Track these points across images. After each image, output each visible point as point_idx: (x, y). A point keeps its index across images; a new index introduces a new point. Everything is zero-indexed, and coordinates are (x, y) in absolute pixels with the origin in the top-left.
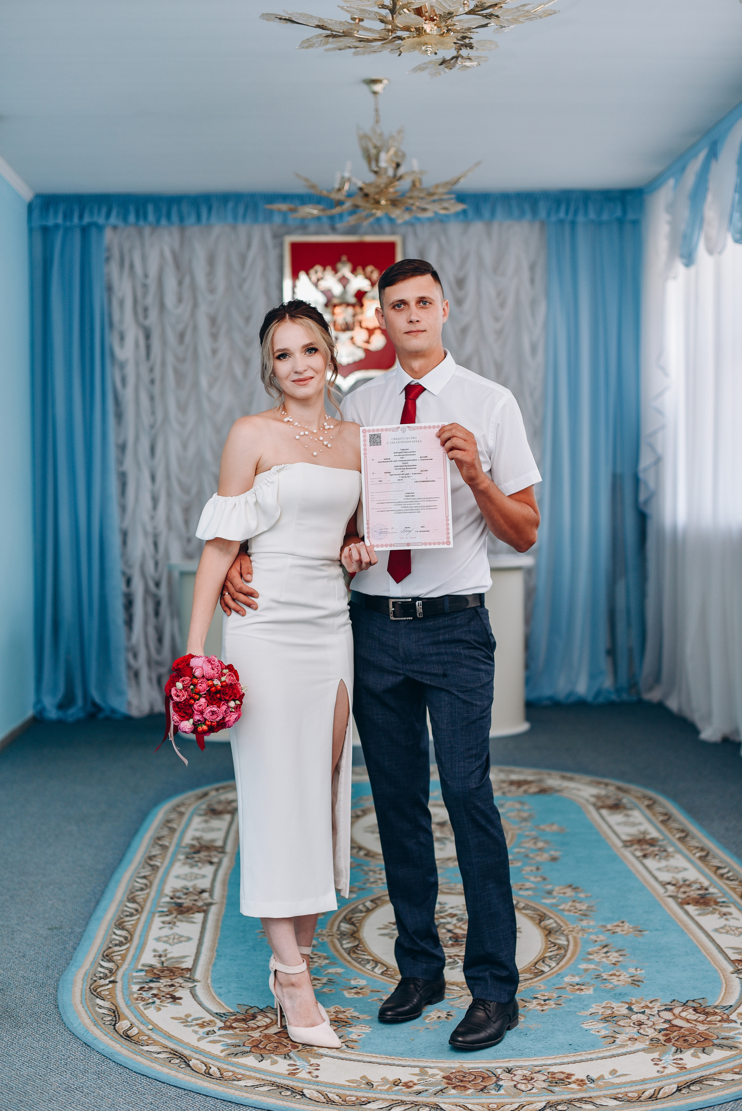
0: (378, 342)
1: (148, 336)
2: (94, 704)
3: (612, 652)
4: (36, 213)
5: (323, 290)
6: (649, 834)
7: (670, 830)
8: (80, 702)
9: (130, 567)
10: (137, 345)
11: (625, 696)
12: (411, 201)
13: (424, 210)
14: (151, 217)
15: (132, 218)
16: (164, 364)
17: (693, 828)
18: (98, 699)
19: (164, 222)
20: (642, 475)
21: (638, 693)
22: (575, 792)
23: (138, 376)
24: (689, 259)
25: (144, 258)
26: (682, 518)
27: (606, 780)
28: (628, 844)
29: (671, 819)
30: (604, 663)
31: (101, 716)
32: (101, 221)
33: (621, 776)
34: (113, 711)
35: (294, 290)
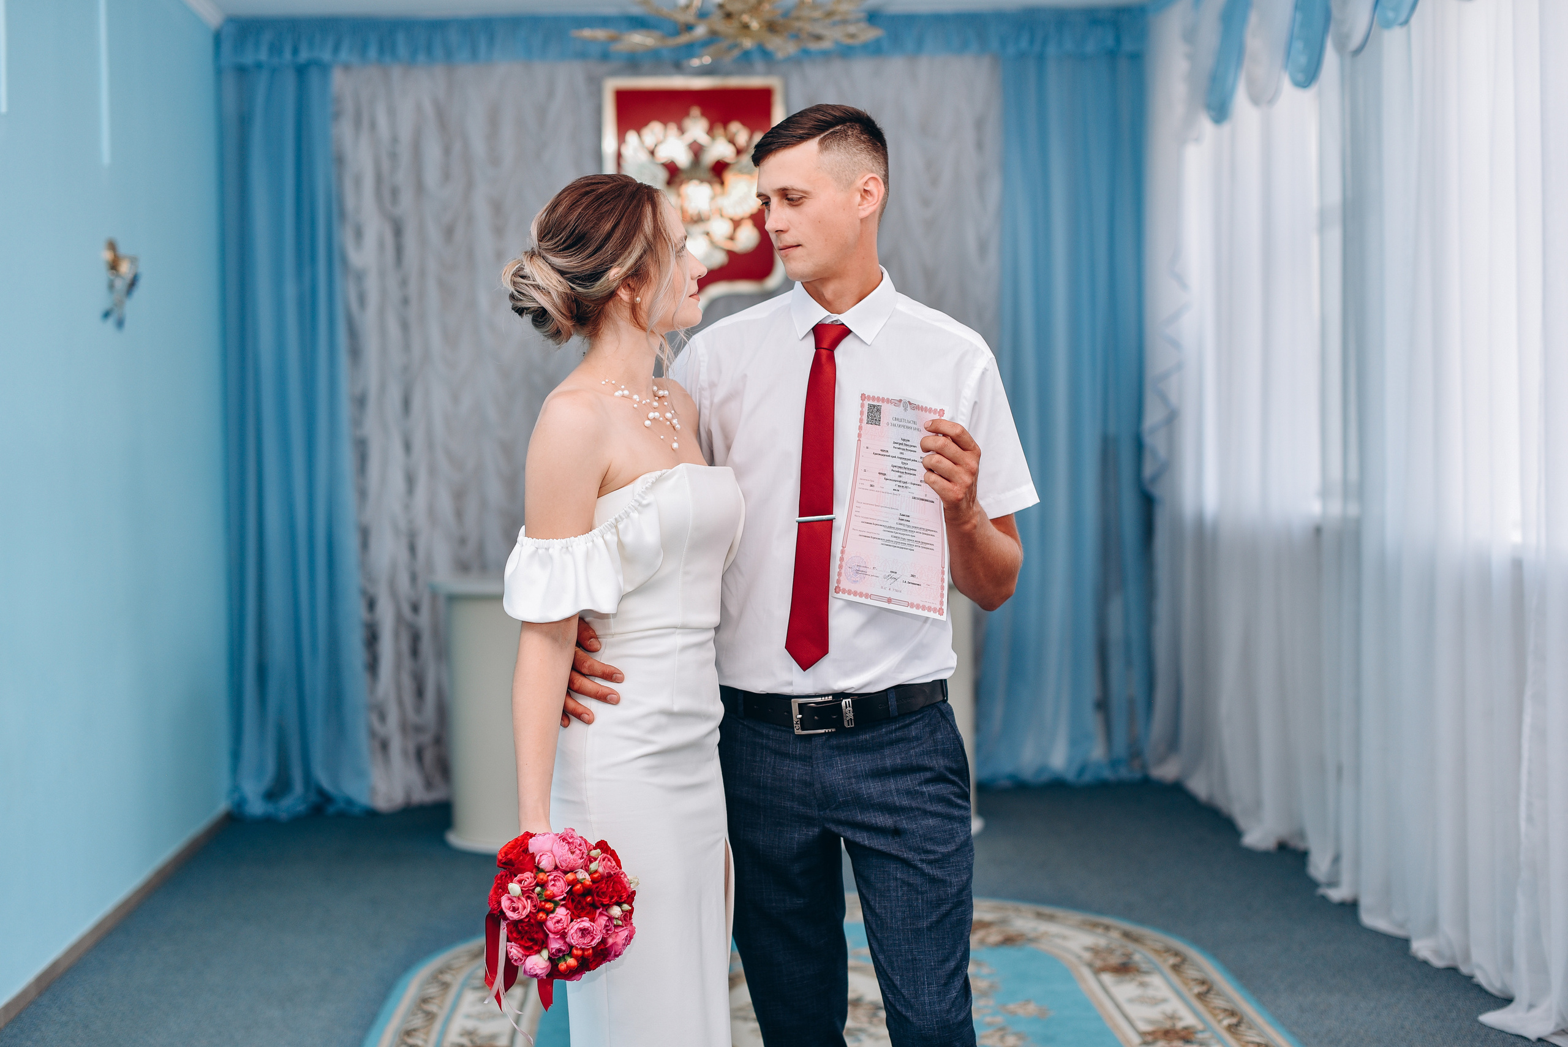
0: (747, 238)
1: (398, 231)
2: (321, 792)
3: (1103, 705)
4: (227, 47)
5: (663, 161)
6: (1180, 1019)
7: (1213, 1011)
8: (298, 787)
9: (373, 583)
10: (381, 246)
11: (1124, 773)
12: (798, 24)
13: (818, 38)
14: (402, 50)
15: (373, 52)
16: (422, 273)
17: (1248, 1008)
18: (326, 783)
19: (421, 57)
20: (1148, 440)
21: (1144, 767)
22: (1059, 941)
23: (384, 293)
24: (1220, 112)
25: (392, 112)
26: (1211, 502)
27: (1107, 920)
28: (1149, 1038)
29: (1211, 992)
30: (1092, 721)
31: (331, 810)
32: (326, 56)
33: (1127, 912)
34: (350, 802)
35: (619, 156)
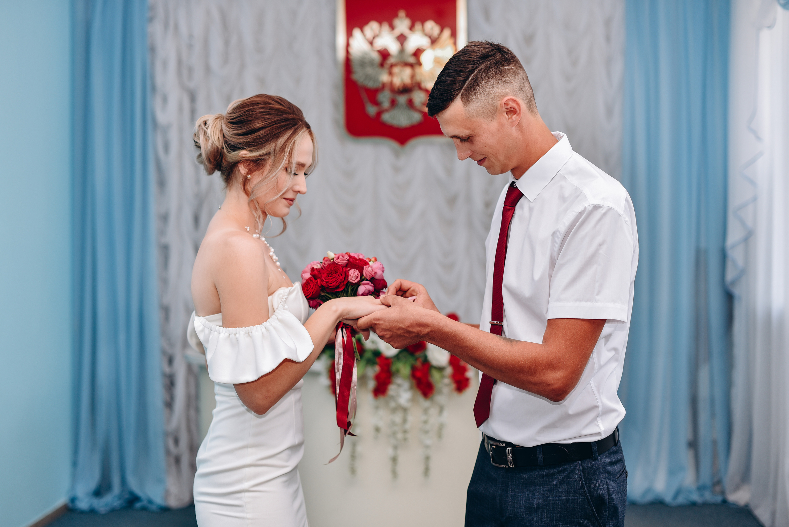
1: (193, 98)
2: (131, 493)
3: (693, 444)
5: (379, 49)
8: (116, 488)
9: (171, 344)
10: (180, 109)
11: (708, 497)
18: (135, 487)
20: (730, 253)
21: (723, 493)
23: (182, 142)
30: (685, 457)
31: (138, 505)
34: (150, 502)
35: (348, 45)
